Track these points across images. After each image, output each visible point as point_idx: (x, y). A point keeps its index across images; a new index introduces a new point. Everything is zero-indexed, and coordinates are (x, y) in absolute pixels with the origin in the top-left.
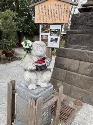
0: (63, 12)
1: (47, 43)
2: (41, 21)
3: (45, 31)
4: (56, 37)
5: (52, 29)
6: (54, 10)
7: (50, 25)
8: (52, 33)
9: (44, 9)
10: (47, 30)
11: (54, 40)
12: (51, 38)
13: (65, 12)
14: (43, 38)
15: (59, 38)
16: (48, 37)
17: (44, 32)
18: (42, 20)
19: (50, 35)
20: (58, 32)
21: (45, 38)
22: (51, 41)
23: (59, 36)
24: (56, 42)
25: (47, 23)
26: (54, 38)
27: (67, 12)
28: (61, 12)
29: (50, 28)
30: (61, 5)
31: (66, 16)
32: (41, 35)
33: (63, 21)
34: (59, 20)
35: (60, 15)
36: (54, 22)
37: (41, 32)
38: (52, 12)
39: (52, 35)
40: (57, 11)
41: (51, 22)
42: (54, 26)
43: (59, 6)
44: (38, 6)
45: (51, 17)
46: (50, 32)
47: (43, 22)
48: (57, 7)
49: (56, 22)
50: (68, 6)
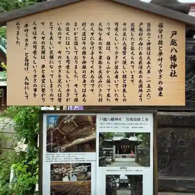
0: (154, 57)
2: (47, 96)
3: (70, 145)
4: (135, 170)
5: (109, 135)
8: (108, 154)
9: (56, 39)
10: (81, 140)
11: (123, 185)
12: (109, 178)
13: (167, 56)
14: (65, 179)
15: (147, 174)
16: (92, 173)
17: (68, 150)
18: (48, 92)
19: (102, 163)
20: (139, 147)
21: (74, 179)
23: (146, 164)
26: (123, 177)
27: (174, 58)
28: (145, 56)
29: (99, 130)
30: (145, 27)
31: (173, 74)
32: (52, 167)
33: (160, 94)
34: (141, 91)
35: (145, 70)
36: (117, 99)
37: (49, 150)
38: (100, 57)
39: (113, 161)
40: (124, 53)
41: (100, 100)
42: (117, 119)
43: (133, 29)
44: (26, 25)
45: (101, 77)
46: (100, 149)
47: (60, 100)
48: (125, 34)
49: (124, 100)
50: (175, 33)
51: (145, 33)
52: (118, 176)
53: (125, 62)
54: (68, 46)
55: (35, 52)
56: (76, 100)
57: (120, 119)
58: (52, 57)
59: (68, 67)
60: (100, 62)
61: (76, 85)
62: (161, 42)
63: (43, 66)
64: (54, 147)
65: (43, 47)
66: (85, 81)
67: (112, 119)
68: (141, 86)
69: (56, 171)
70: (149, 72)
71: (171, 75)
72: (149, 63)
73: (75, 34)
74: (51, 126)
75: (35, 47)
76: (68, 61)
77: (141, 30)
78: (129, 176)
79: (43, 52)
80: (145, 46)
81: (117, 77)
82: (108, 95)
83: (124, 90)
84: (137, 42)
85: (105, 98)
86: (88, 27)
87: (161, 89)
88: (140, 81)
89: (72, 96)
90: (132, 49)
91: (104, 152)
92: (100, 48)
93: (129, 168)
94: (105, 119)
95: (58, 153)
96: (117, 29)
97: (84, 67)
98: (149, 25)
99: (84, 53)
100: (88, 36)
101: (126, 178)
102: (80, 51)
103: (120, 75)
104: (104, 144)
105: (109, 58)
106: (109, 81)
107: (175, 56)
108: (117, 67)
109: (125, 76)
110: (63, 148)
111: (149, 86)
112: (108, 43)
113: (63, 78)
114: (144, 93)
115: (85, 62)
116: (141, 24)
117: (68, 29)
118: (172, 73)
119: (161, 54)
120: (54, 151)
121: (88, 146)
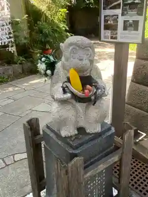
1: (117, 34)
3: (111, 6)
8: (126, 10)
10: (116, 3)
11: (131, 25)
12: (125, 22)
14: (109, 22)
16: (119, 20)
19: (123, 14)
20: (139, 6)
21: (112, 22)
22: (125, 28)
23: (141, 14)
24: (136, 29)
37: (104, 9)
39: (127, 13)
52: (128, 21)
69: (106, 18)
78: (133, 21)
91: (124, 9)
93: (134, 17)
101: (132, 22)
104: (125, 5)
121: (118, 6)
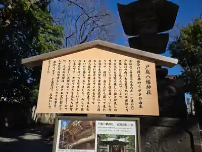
2: (63, 107)
3: (75, 143)
5: (105, 136)
6: (107, 74)
7: (97, 122)
13: (143, 81)
17: (74, 147)
25: (85, 112)
27: (148, 82)
28: (129, 81)
30: (128, 62)
33: (141, 106)
34: (127, 104)
35: (129, 89)
36: (110, 110)
38: (99, 81)
40: (115, 78)
41: (99, 110)
42: (110, 124)
43: (120, 64)
44: (55, 62)
45: (99, 93)
46: (98, 148)
47: (71, 109)
48: (115, 67)
49: (115, 110)
50: (148, 66)
51: (128, 66)
53: (115, 84)
54: (79, 74)
55: (58, 78)
56: (82, 109)
57: (112, 124)
58: (68, 81)
59: (78, 87)
60: (99, 84)
61: (83, 99)
62: (139, 72)
63: (63, 87)
64: (64, 144)
65: (63, 75)
66: (88, 96)
67: (107, 124)
68: (127, 100)
70: (132, 91)
71: (147, 93)
72: (131, 85)
73: (84, 67)
74: (64, 128)
75: (58, 75)
76: (79, 84)
77: (125, 64)
79: (63, 78)
80: (128, 74)
81: (110, 94)
82: (104, 106)
83: (115, 103)
84: (123, 71)
85: (102, 108)
86: (92, 63)
87: (141, 103)
88: (126, 97)
89: (80, 107)
90: (120, 76)
91: (101, 150)
92: (99, 75)
94: (102, 124)
95: (67, 150)
96: (110, 64)
97: (89, 87)
98: (131, 61)
99: (89, 78)
100: (92, 68)
102: (87, 77)
103: (113, 93)
105: (105, 81)
106: (105, 97)
107: (149, 80)
108: (110, 87)
109: (115, 94)
110: (71, 146)
111: (132, 101)
112: (105, 72)
113: (75, 95)
114: (129, 106)
115: (89, 84)
116: (126, 60)
117: (80, 64)
118: (148, 92)
119: (139, 79)
120: (64, 148)
121: (89, 145)
